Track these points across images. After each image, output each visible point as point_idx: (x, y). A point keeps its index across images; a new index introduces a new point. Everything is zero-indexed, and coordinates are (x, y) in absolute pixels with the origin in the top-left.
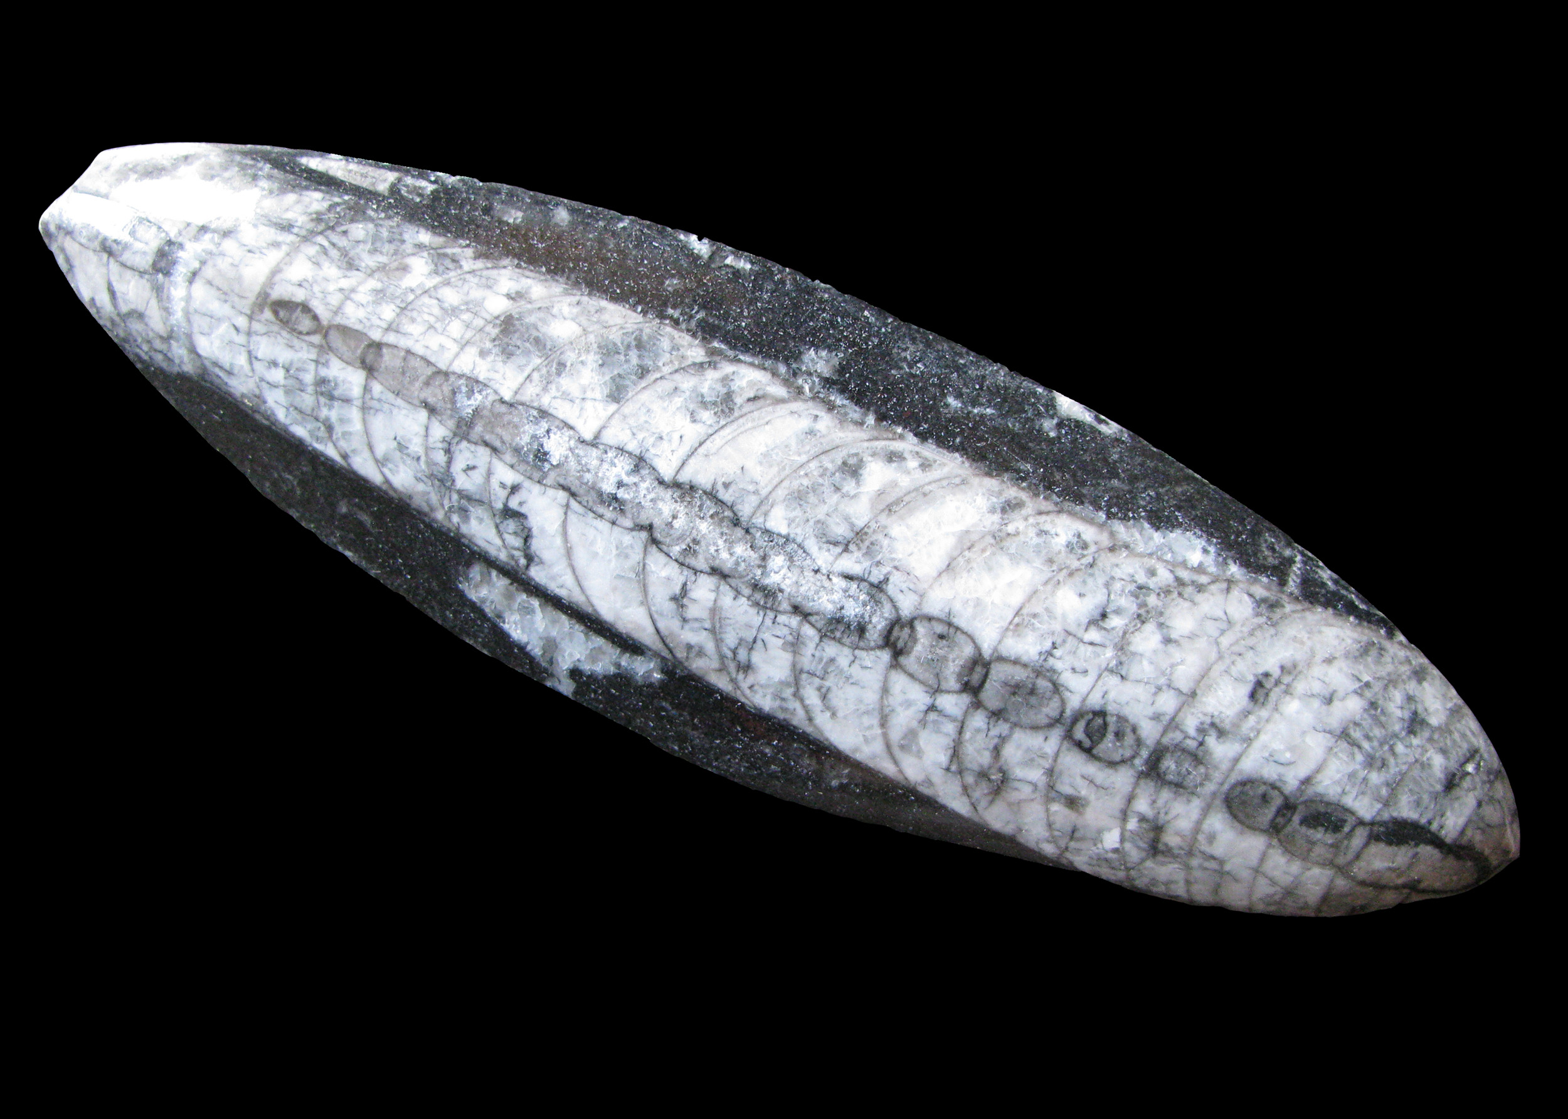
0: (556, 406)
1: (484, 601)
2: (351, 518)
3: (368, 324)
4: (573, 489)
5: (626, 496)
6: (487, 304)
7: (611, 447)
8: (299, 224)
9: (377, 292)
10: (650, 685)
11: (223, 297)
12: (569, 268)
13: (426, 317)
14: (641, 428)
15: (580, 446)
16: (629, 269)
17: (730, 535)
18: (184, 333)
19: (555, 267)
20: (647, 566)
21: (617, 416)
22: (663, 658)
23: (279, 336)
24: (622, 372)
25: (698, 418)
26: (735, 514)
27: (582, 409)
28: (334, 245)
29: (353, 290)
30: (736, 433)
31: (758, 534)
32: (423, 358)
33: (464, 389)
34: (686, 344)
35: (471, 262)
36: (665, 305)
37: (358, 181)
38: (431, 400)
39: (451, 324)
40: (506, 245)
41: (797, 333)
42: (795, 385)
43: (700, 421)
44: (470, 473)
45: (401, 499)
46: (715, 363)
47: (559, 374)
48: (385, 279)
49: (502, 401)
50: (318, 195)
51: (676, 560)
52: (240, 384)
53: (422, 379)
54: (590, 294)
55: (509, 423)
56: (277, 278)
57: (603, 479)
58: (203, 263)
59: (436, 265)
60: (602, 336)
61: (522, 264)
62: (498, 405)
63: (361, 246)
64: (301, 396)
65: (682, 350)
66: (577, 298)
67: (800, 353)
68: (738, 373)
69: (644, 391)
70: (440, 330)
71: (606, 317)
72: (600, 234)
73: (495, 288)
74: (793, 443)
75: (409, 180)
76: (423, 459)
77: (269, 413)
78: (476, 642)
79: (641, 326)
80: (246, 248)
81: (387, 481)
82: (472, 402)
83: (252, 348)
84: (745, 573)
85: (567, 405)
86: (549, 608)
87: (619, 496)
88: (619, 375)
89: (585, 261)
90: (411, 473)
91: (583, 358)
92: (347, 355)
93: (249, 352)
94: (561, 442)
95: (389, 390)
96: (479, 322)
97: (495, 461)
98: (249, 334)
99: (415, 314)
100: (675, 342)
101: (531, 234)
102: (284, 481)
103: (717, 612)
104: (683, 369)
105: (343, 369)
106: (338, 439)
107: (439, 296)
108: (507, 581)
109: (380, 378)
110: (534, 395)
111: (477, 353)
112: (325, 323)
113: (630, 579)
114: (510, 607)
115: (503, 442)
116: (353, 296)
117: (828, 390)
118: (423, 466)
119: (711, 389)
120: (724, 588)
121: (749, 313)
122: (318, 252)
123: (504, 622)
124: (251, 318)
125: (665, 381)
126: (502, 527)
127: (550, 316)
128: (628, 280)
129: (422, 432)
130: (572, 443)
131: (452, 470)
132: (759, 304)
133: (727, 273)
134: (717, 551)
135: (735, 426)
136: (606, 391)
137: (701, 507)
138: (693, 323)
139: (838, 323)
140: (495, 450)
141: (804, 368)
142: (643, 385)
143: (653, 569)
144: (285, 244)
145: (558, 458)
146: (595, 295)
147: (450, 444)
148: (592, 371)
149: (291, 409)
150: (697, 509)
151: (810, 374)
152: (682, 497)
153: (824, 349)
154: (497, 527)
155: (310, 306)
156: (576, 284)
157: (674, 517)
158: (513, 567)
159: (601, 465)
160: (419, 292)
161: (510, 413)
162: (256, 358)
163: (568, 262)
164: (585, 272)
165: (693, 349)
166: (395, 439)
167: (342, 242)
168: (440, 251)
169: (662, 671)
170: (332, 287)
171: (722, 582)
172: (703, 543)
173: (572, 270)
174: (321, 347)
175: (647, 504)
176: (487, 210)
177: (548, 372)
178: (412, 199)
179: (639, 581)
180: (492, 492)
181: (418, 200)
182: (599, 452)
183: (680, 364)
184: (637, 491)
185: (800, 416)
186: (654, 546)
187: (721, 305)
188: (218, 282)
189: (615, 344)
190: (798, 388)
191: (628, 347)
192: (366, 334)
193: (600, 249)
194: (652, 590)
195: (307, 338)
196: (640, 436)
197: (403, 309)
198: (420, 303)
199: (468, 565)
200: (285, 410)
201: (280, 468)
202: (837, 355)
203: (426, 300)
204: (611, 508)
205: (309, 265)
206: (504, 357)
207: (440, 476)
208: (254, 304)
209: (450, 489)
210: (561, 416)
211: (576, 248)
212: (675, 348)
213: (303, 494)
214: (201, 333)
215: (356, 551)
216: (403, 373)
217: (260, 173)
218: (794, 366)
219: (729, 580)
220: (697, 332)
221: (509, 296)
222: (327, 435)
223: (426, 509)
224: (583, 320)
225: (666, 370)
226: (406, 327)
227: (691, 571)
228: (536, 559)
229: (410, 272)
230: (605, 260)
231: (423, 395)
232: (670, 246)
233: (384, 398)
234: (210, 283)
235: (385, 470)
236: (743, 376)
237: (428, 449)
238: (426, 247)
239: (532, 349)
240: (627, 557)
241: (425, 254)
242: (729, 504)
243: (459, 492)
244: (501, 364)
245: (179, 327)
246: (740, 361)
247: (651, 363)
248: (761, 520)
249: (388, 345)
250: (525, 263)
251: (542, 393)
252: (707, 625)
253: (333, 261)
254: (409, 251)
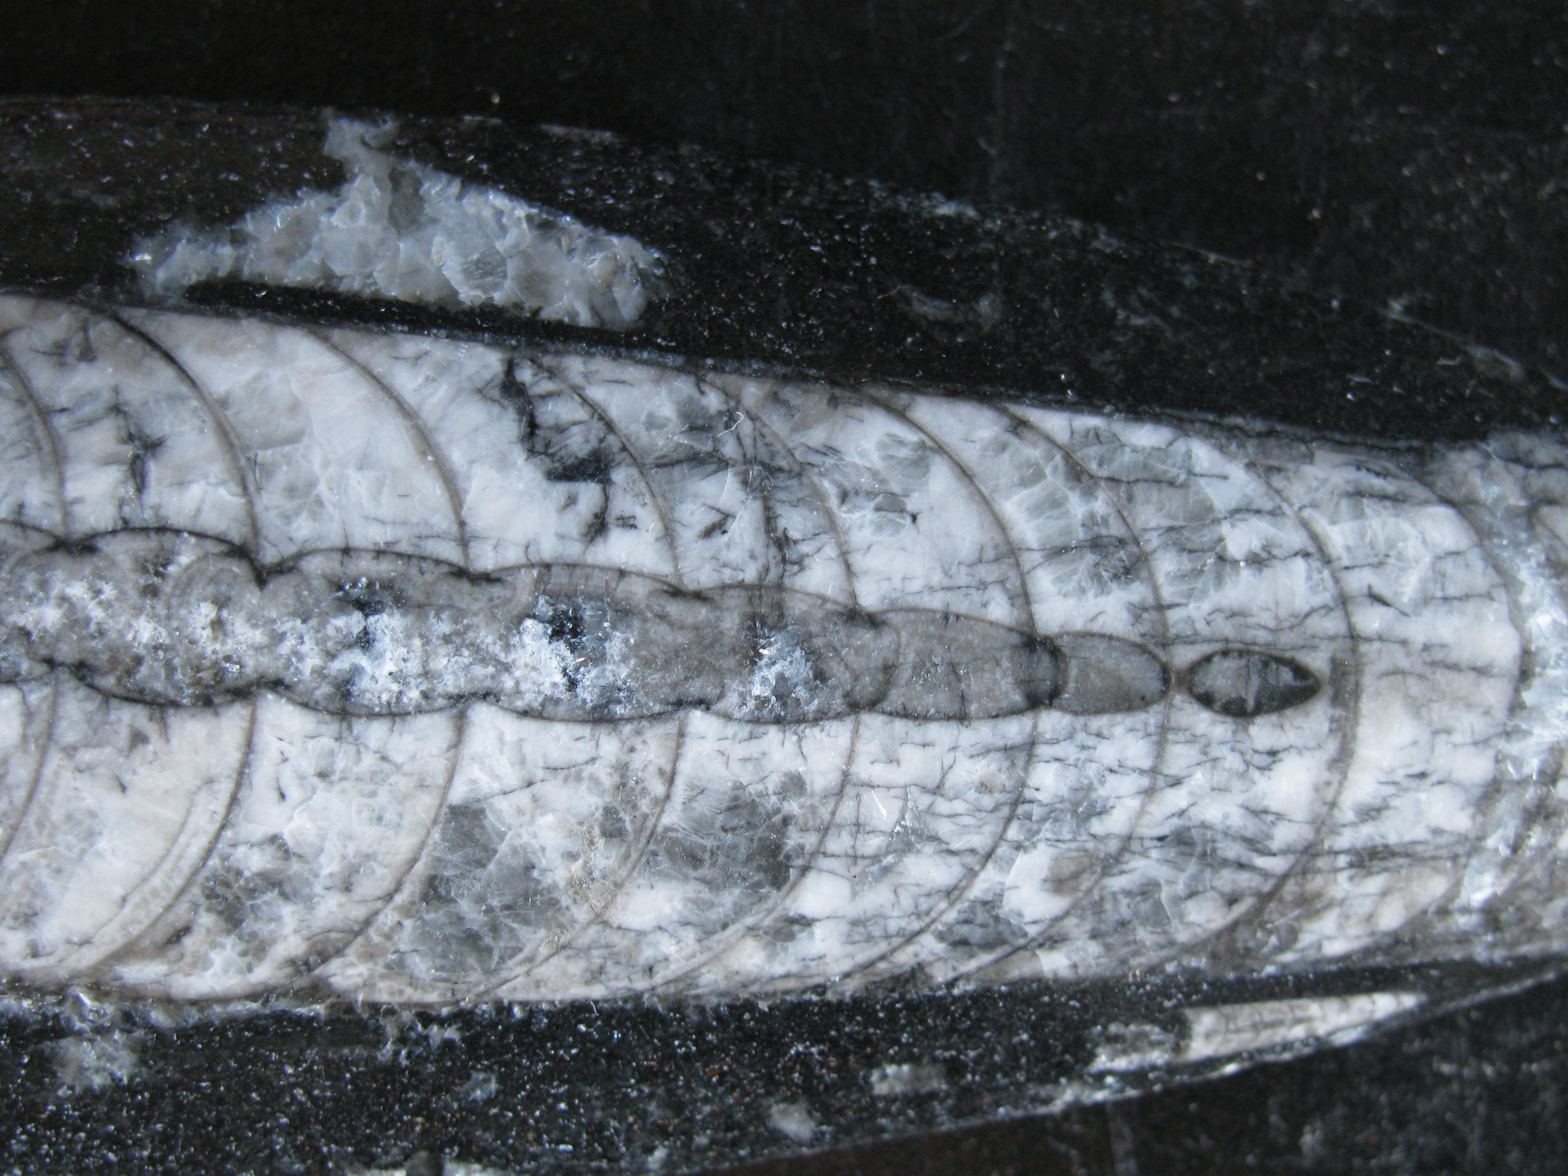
0: (580, 744)
1: (593, 244)
2: (964, 292)
3: (1081, 737)
4: (465, 586)
5: (340, 622)
6: (842, 888)
7: (419, 710)
8: (1342, 877)
9: (1100, 811)
10: (151, 229)
11: (1439, 655)
12: (711, 1029)
13: (959, 806)
14: (376, 777)
15: (488, 683)
16: (588, 1080)
17: (81, 639)
18: (1499, 535)
19: (740, 1018)
20: (237, 489)
21: (441, 781)
22: (139, 301)
23: (1271, 624)
24: (479, 872)
25: (270, 850)
26: (91, 686)
27: (523, 762)
28: (1241, 866)
29: (1149, 793)
30: (176, 851)
31: (25, 666)
32: (922, 718)
33: (801, 693)
34: (382, 985)
35: (924, 956)
36: (472, 1043)
37: (1269, 1010)
38: (866, 636)
39: (896, 815)
40: (870, 1018)
41: (174, 1097)
42: (114, 997)
43: (260, 844)
44: (714, 517)
45: (856, 388)
46: (298, 972)
47: (609, 812)
48: (1090, 845)
49: (704, 703)
50: (1336, 948)
51: (178, 532)
52: (1324, 481)
53: (905, 673)
54: (637, 997)
55: (667, 665)
56: (1332, 747)
57: (409, 637)
58: (1516, 707)
59: (997, 918)
60: (562, 927)
61: (815, 998)
62: (711, 691)
63: (1180, 888)
64: (1170, 516)
65: (380, 969)
66: (659, 978)
67: (143, 1062)
68: (240, 971)
69: (410, 856)
70: (914, 791)
71: (576, 967)
72: (691, 1120)
73: (844, 927)
74: (52, 886)
75: (1158, 1057)
76: (833, 502)
77: (1233, 447)
78: (586, 143)
79: (494, 980)
80: (1434, 778)
81: (901, 415)
82: (771, 674)
83: (1326, 573)
84: (20, 571)
85: (557, 756)
86: (432, 296)
87: (357, 616)
88: (481, 864)
89: (687, 1056)
90: (852, 456)
91: (576, 867)
92: (1099, 652)
93: (1327, 560)
94: (534, 674)
95: (968, 618)
96: (839, 843)
97: (665, 568)
98: (1343, 601)
99: (988, 801)
100: (405, 979)
101: (833, 1061)
102: (1148, 306)
103: (49, 459)
104: (357, 934)
105: (1094, 619)
106: (1050, 458)
107: (954, 860)
108: (549, 313)
109: (1002, 633)
110: (639, 747)
111: (807, 779)
112: (1178, 699)
113: (268, 444)
114: (526, 256)
115: (662, 617)
116: (1145, 782)
117: (44, 1015)
118: (827, 486)
119: (277, 919)
120: (52, 520)
121: (293, 1097)
122: (1270, 837)
123: (529, 218)
124: (1354, 637)
125: (379, 892)
126: (597, 428)
127: (693, 918)
128: (574, 1058)
129: (858, 561)
130: (508, 683)
131: (756, 506)
132: (284, 1120)
133: (386, 1152)
134: (98, 592)
135: (186, 866)
136: (491, 819)
137: (170, 669)
138: (391, 1030)
139: (110, 1149)
140: (676, 592)
141: (117, 1036)
142: (420, 867)
143: (222, 492)
144: (1353, 824)
145: (527, 639)
146: (625, 1001)
147: (784, 561)
148: (543, 849)
149: (1182, 477)
150: (177, 661)
151: (100, 1030)
152: (219, 674)
153: (104, 1089)
154: (610, 427)
155: (1229, 719)
156: (678, 1005)
157: (218, 625)
158: (546, 352)
159: (425, 663)
160: (1003, 850)
161: (674, 686)
162: (1306, 555)
163: (721, 1041)
164: (676, 1036)
165: (359, 981)
166: (914, 518)
167: (1227, 879)
168: (1006, 949)
169: (133, 273)
170: (1200, 778)
171: (60, 531)
172: (133, 596)
173: (702, 1029)
174: (1166, 643)
175: (289, 625)
176: (954, 1069)
177: (635, 807)
178: (1127, 1025)
179: (246, 448)
180: (648, 499)
181: (1113, 1028)
182: (440, 689)
183: (369, 941)
184: (321, 642)
185: (69, 942)
186: (237, 540)
187: (356, 1088)
188: (1463, 682)
189: (526, 922)
190: (107, 994)
191: (495, 929)
192: (1075, 713)
193: (670, 1092)
194: (210, 443)
195: (1205, 649)
196: (369, 761)
197: (1019, 800)
198: (988, 829)
199: (650, 311)
200: (1197, 469)
201: (1169, 334)
202: (71, 1088)
203: (980, 841)
204: (364, 580)
205: (1274, 805)
206: (745, 797)
207: (781, 480)
208: (1359, 669)
209: (748, 461)
210: (559, 728)
211: (722, 1074)
212: (397, 967)
213: (1096, 294)
214: (1457, 553)
215: (932, 222)
216: (953, 667)
217: (1489, 938)
218: (139, 1033)
219: (47, 542)
220: (372, 1017)
221: (805, 922)
222: (1078, 455)
223: (789, 393)
224: (621, 942)
225: (388, 917)
226: (994, 767)
227: (137, 524)
228: (496, 394)
229: (1045, 881)
230: (646, 1075)
231: (887, 639)
232: (534, 1157)
233: (976, 596)
234: (1482, 671)
235: (912, 437)
236: (226, 971)
237: (831, 526)
238: (1041, 946)
239: (695, 838)
240: (291, 491)
241: (1032, 930)
242: (114, 703)
243: (723, 464)
244: (745, 781)
245: (1517, 545)
246: (253, 996)
247: (430, 916)
248: (34, 698)
249: (1014, 712)
250: (810, 1002)
251: (625, 758)
252: (61, 422)
253: (1226, 834)
254: (1070, 923)
